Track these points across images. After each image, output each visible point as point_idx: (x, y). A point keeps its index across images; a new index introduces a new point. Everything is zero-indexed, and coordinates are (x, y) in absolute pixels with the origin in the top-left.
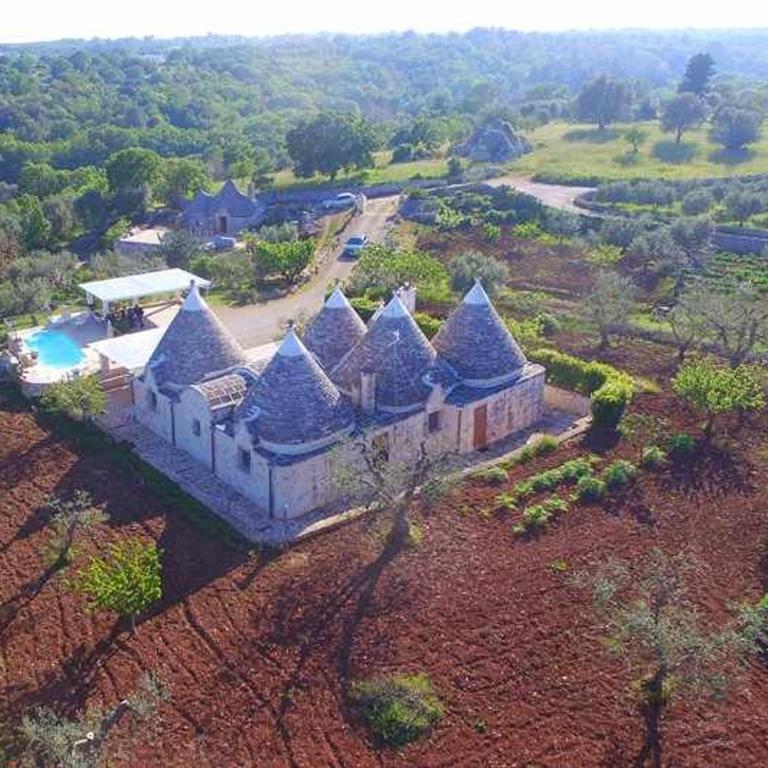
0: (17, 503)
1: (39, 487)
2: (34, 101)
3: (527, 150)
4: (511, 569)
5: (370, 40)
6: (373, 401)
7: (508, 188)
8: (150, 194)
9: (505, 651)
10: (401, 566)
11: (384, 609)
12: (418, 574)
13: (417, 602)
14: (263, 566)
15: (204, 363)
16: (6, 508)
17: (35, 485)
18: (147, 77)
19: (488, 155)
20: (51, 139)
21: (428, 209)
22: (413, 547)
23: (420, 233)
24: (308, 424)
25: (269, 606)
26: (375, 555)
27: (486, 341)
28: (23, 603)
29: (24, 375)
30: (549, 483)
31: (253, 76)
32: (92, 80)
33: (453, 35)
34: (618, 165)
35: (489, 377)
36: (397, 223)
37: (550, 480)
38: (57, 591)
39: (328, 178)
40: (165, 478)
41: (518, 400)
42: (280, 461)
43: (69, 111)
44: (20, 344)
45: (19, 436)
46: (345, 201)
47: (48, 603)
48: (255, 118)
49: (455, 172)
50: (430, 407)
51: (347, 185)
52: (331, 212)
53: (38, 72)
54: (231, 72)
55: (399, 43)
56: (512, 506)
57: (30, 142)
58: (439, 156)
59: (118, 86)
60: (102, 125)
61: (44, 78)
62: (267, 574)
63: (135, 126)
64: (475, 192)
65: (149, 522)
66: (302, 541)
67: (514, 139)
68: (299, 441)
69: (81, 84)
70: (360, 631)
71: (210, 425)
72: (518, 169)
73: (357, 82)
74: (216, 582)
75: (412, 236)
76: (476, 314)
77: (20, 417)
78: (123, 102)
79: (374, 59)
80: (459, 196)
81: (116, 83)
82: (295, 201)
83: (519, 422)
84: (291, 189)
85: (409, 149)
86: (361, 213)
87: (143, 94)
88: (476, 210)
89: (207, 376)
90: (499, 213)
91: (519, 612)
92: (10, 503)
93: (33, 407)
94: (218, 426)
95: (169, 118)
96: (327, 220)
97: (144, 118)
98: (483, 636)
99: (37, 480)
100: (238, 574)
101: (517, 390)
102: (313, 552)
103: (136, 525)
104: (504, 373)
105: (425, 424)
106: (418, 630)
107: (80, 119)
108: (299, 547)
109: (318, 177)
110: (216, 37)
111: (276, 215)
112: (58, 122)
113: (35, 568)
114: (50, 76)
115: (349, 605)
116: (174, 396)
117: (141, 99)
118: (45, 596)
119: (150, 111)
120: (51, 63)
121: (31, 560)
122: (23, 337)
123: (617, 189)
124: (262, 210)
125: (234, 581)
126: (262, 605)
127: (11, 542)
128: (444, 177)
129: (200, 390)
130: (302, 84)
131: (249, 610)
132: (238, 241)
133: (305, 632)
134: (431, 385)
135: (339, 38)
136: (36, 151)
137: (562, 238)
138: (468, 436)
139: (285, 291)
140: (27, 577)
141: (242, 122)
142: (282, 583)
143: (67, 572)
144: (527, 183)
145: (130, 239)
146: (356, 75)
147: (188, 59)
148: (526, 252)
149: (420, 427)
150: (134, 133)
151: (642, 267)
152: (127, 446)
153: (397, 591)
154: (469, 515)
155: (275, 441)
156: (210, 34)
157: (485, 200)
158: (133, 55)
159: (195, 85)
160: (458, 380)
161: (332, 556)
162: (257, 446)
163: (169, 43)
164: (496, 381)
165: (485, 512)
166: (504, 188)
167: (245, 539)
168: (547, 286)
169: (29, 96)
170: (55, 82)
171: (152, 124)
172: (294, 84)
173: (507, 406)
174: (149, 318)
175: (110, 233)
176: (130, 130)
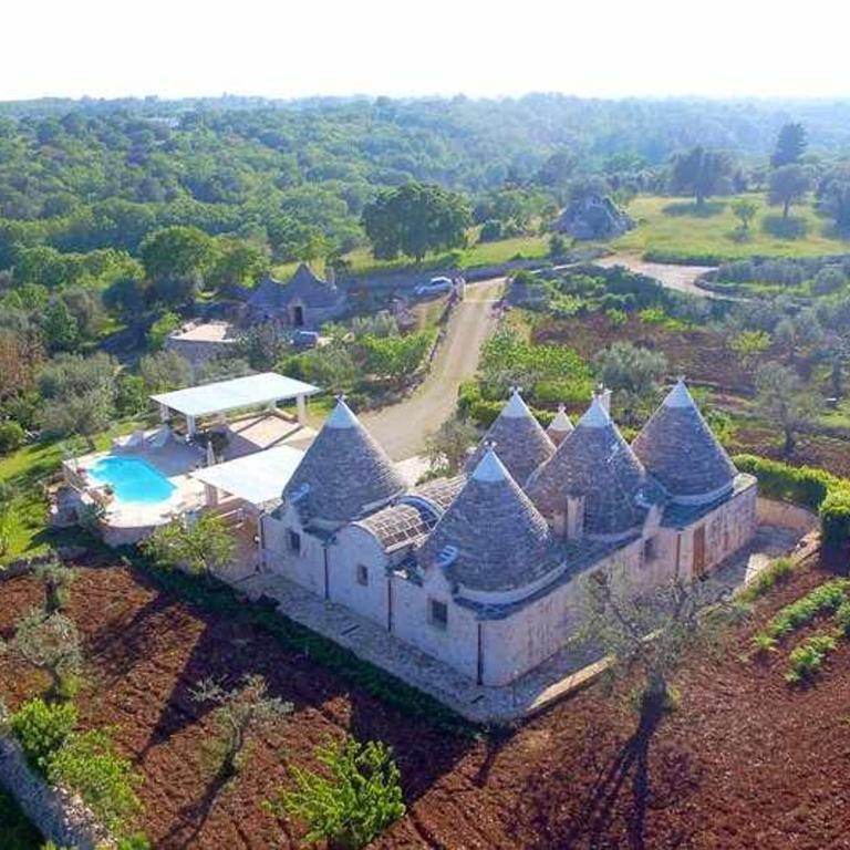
0: (140, 693)
1: (164, 668)
2: (20, 170)
3: (630, 226)
4: (800, 728)
5: (416, 103)
6: (581, 529)
7: (622, 268)
8: (200, 283)
9: (834, 837)
10: (670, 736)
11: (669, 796)
12: (693, 746)
13: (704, 782)
14: (496, 752)
15: (361, 493)
16: (126, 701)
17: (157, 665)
18: (158, 143)
19: (591, 233)
20: (45, 215)
21: (535, 293)
22: (676, 710)
23: (533, 321)
24: (521, 564)
25: (523, 806)
26: (633, 726)
27: (694, 449)
28: (188, 835)
29: (107, 517)
30: (804, 616)
31: (286, 143)
32: (91, 146)
33: (508, 101)
34: (731, 242)
35: (703, 491)
36: (506, 310)
37: (805, 612)
38: (232, 814)
39: (412, 260)
40: (332, 644)
41: (733, 517)
42: (492, 614)
43: (66, 184)
44: (83, 475)
45: (116, 599)
46: (440, 286)
47: (223, 833)
48: (294, 191)
49: (557, 252)
50: (647, 532)
51: (438, 268)
52: (425, 299)
53: (20, 137)
54: (259, 137)
55: (449, 108)
56: (772, 649)
57: (18, 220)
58: (532, 234)
59: (123, 153)
60: (108, 200)
61: (30, 144)
62: (504, 762)
63: (150, 200)
64: (586, 273)
65: (328, 705)
66: (536, 715)
67: (616, 214)
68: (512, 586)
69: (79, 151)
70: (649, 829)
71: (385, 572)
72: (627, 248)
73: (408, 150)
74: (444, 780)
75: (526, 326)
76: (682, 419)
77: (109, 573)
78: (133, 173)
79: (422, 125)
80: (568, 279)
81: (120, 149)
82: (381, 287)
83: (735, 542)
84: (372, 273)
85: (499, 226)
86: (461, 299)
87: (156, 163)
88: (589, 294)
89: (367, 508)
90: (616, 297)
91: (830, 783)
92: (130, 694)
93: (124, 558)
94: (397, 573)
95: (189, 191)
96: (423, 308)
97: (160, 192)
98: (800, 820)
99: (159, 657)
100: (468, 766)
101: (732, 505)
102: (554, 727)
103: (312, 710)
104: (719, 486)
105: (641, 554)
106: (719, 820)
107: (79, 191)
108: (535, 723)
109: (403, 259)
110: (232, 98)
111: (361, 304)
112: (53, 195)
113: (192, 783)
114: (36, 141)
115: (623, 795)
116: (328, 537)
117: (155, 168)
118: (216, 823)
119: (168, 183)
120: (36, 125)
121: (182, 773)
122: (87, 467)
123: (741, 268)
124: (343, 298)
125: (468, 777)
126: (512, 807)
127: (146, 749)
128: (547, 257)
129: (367, 527)
130: (344, 153)
131: (500, 815)
132: (321, 336)
133: (580, 839)
134: (647, 505)
135: (382, 102)
136: (26, 230)
137: (690, 324)
138: (687, 564)
139: (399, 395)
140: (182, 797)
141: (278, 196)
142: (529, 773)
143: (237, 785)
144: (638, 263)
145: (183, 336)
146: (406, 143)
147: (205, 123)
148: (655, 339)
149: (636, 557)
150: (151, 209)
151: (788, 354)
152: (268, 604)
153: (676, 770)
154: (725, 663)
155: (482, 588)
156: (225, 94)
157: (598, 282)
158: (138, 118)
159: (218, 153)
160: (669, 498)
161: (579, 732)
162: (457, 596)
163: (177, 104)
164: (710, 496)
165: (744, 658)
166: (618, 270)
167: (460, 717)
168: (693, 379)
169: (12, 165)
170: (46, 148)
171: (170, 197)
172: (336, 153)
173: (723, 525)
174: (241, 434)
175: (156, 328)
176: (143, 205)
